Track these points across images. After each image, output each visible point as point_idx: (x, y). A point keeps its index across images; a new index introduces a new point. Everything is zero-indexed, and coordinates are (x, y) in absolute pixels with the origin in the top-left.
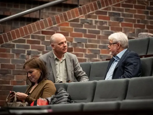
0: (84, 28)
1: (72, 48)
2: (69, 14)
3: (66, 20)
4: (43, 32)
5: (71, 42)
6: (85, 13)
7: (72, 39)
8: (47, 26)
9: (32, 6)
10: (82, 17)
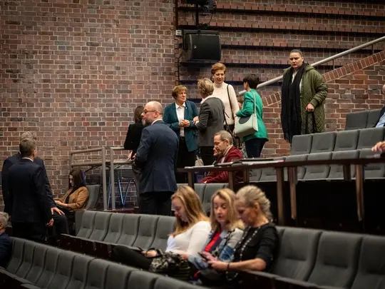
0: (379, 75)
1: (367, 95)
2: (362, 61)
3: (360, 68)
4: (337, 81)
5: (366, 89)
6: (380, 60)
7: (367, 86)
8: (340, 75)
9: (330, 54)
10: (376, 64)
